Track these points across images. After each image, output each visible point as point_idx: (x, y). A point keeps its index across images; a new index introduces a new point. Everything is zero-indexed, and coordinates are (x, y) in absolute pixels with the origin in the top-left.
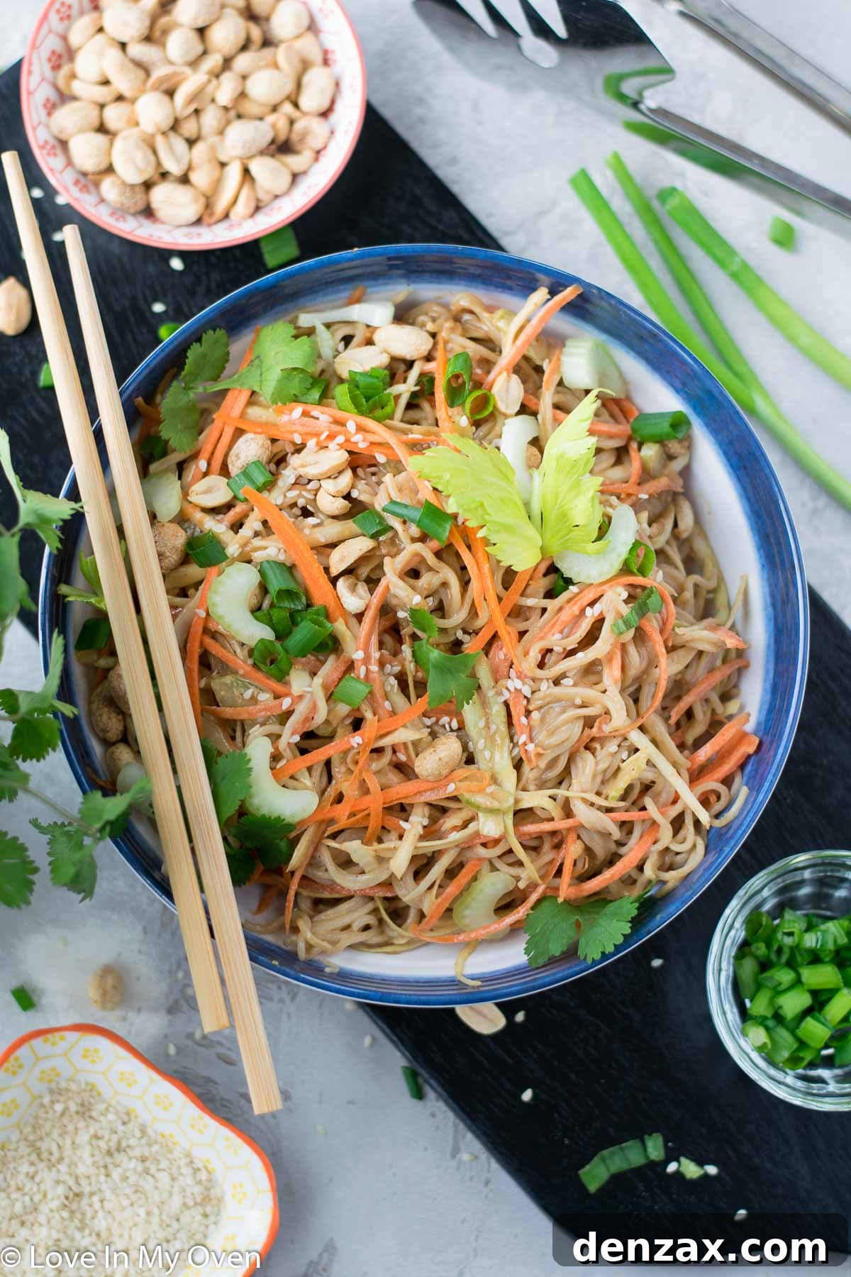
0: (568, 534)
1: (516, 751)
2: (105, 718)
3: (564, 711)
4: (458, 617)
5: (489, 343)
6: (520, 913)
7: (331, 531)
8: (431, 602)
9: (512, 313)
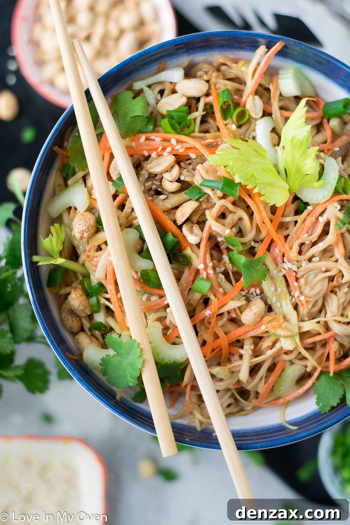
0: (302, 179)
1: (294, 300)
2: (70, 321)
3: (316, 275)
4: (250, 236)
5: (239, 80)
6: (310, 383)
7: (174, 200)
8: (235, 230)
9: (248, 61)
